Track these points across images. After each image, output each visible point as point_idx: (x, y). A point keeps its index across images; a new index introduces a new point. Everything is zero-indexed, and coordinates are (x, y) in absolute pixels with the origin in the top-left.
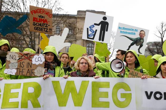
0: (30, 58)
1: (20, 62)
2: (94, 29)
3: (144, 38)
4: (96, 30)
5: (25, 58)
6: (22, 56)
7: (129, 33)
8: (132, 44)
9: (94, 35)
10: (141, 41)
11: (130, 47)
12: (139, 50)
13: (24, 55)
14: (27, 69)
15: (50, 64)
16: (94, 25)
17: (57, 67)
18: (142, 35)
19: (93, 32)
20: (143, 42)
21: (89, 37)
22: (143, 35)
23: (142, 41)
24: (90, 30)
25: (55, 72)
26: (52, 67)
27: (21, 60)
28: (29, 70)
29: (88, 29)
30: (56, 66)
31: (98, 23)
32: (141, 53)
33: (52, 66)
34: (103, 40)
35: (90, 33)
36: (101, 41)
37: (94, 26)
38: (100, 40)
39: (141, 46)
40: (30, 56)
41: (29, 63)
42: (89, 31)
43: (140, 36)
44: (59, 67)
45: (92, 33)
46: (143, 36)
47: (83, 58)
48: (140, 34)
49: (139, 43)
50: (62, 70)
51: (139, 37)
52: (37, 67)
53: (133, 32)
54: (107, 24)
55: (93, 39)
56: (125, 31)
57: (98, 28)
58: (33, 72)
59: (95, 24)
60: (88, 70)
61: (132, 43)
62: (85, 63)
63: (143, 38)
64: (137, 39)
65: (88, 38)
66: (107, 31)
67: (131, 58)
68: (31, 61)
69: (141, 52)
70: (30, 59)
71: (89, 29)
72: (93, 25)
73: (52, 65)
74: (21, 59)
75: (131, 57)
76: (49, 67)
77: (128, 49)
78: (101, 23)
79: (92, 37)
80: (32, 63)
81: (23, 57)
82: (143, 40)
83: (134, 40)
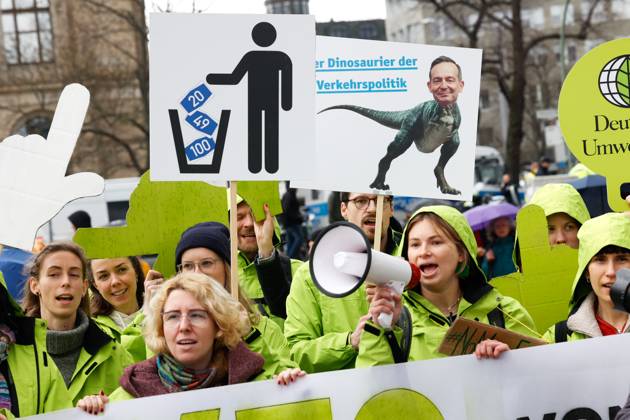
2: (212, 109)
3: (458, 102)
4: (226, 115)
7: (370, 87)
8: (395, 150)
9: (219, 147)
10: (443, 119)
11: (384, 165)
12: (439, 172)
16: (211, 87)
17: (18, 349)
18: (445, 84)
19: (209, 130)
20: (456, 126)
21: (189, 162)
22: (453, 85)
23: (450, 119)
24: (190, 120)
25: (11, 387)
29: (174, 114)
30: (10, 347)
31: (229, 70)
32: (454, 192)
34: (273, 167)
35: (190, 135)
36: (263, 175)
37: (207, 94)
38: (254, 167)
39: (449, 149)
42: (185, 127)
43: (434, 92)
44: (30, 349)
45: (201, 135)
46: (452, 91)
47: (178, 286)
48: (434, 80)
49: (437, 134)
50: (46, 364)
51: (430, 97)
53: (393, 75)
54: (283, 62)
55: (214, 168)
56: (342, 81)
57: (235, 98)
59: (214, 79)
60: (219, 349)
61: (397, 138)
62: (192, 314)
63: (455, 99)
64: (419, 112)
65: (185, 168)
66: (288, 106)
67: (437, 250)
69: (452, 183)
71: (183, 114)
72: (202, 88)
75: (433, 241)
77: (379, 183)
78: (249, 63)
79: (208, 160)
82: (456, 112)
83: (406, 122)
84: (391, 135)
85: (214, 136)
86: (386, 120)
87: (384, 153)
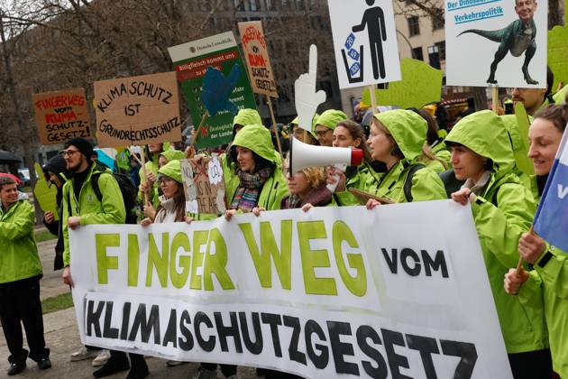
2: (356, 47)
3: (534, 18)
4: (362, 47)
7: (483, 16)
8: (499, 56)
9: (361, 66)
10: (526, 32)
12: (525, 69)
18: (525, 7)
19: (356, 59)
20: (533, 36)
21: (353, 77)
22: (530, 7)
23: (530, 31)
24: (349, 53)
26: (249, 183)
32: (535, 83)
34: (383, 76)
35: (350, 62)
37: (354, 38)
38: (376, 77)
39: (530, 52)
42: (348, 57)
43: (519, 13)
45: (355, 61)
46: (530, 11)
48: (518, 4)
49: (522, 43)
50: (276, 188)
51: (517, 17)
55: (361, 79)
59: (355, 29)
61: (500, 48)
63: (532, 16)
64: (511, 28)
65: (350, 80)
66: (385, 39)
71: (347, 51)
72: (352, 36)
73: (248, 179)
77: (491, 80)
78: (367, 16)
79: (358, 75)
82: (533, 26)
83: (504, 36)
84: (496, 46)
85: (359, 61)
86: (492, 36)
87: (493, 59)
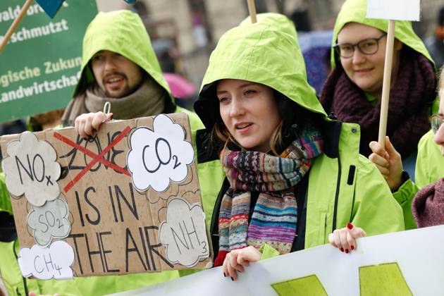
0: (116, 153)
1: (71, 193)
5: (89, 159)
6: (74, 152)
13: (79, 143)
14: (119, 229)
15: (252, 168)
26: (271, 178)
27: (77, 179)
28: (128, 232)
33: (273, 174)
40: (112, 142)
41: (117, 187)
50: (351, 181)
52: (165, 207)
58: (152, 243)
68: (125, 171)
70: (118, 160)
73: (268, 168)
74: (72, 174)
76: (256, 183)
80: (131, 185)
81: (80, 160)
